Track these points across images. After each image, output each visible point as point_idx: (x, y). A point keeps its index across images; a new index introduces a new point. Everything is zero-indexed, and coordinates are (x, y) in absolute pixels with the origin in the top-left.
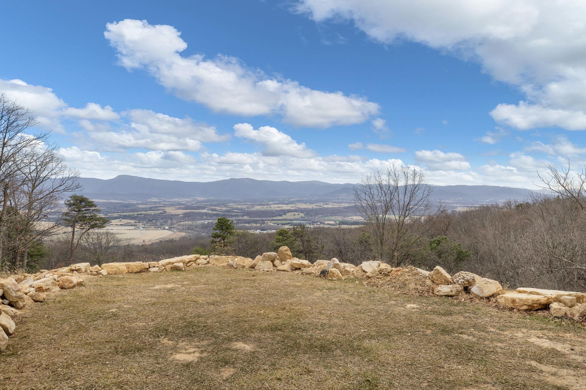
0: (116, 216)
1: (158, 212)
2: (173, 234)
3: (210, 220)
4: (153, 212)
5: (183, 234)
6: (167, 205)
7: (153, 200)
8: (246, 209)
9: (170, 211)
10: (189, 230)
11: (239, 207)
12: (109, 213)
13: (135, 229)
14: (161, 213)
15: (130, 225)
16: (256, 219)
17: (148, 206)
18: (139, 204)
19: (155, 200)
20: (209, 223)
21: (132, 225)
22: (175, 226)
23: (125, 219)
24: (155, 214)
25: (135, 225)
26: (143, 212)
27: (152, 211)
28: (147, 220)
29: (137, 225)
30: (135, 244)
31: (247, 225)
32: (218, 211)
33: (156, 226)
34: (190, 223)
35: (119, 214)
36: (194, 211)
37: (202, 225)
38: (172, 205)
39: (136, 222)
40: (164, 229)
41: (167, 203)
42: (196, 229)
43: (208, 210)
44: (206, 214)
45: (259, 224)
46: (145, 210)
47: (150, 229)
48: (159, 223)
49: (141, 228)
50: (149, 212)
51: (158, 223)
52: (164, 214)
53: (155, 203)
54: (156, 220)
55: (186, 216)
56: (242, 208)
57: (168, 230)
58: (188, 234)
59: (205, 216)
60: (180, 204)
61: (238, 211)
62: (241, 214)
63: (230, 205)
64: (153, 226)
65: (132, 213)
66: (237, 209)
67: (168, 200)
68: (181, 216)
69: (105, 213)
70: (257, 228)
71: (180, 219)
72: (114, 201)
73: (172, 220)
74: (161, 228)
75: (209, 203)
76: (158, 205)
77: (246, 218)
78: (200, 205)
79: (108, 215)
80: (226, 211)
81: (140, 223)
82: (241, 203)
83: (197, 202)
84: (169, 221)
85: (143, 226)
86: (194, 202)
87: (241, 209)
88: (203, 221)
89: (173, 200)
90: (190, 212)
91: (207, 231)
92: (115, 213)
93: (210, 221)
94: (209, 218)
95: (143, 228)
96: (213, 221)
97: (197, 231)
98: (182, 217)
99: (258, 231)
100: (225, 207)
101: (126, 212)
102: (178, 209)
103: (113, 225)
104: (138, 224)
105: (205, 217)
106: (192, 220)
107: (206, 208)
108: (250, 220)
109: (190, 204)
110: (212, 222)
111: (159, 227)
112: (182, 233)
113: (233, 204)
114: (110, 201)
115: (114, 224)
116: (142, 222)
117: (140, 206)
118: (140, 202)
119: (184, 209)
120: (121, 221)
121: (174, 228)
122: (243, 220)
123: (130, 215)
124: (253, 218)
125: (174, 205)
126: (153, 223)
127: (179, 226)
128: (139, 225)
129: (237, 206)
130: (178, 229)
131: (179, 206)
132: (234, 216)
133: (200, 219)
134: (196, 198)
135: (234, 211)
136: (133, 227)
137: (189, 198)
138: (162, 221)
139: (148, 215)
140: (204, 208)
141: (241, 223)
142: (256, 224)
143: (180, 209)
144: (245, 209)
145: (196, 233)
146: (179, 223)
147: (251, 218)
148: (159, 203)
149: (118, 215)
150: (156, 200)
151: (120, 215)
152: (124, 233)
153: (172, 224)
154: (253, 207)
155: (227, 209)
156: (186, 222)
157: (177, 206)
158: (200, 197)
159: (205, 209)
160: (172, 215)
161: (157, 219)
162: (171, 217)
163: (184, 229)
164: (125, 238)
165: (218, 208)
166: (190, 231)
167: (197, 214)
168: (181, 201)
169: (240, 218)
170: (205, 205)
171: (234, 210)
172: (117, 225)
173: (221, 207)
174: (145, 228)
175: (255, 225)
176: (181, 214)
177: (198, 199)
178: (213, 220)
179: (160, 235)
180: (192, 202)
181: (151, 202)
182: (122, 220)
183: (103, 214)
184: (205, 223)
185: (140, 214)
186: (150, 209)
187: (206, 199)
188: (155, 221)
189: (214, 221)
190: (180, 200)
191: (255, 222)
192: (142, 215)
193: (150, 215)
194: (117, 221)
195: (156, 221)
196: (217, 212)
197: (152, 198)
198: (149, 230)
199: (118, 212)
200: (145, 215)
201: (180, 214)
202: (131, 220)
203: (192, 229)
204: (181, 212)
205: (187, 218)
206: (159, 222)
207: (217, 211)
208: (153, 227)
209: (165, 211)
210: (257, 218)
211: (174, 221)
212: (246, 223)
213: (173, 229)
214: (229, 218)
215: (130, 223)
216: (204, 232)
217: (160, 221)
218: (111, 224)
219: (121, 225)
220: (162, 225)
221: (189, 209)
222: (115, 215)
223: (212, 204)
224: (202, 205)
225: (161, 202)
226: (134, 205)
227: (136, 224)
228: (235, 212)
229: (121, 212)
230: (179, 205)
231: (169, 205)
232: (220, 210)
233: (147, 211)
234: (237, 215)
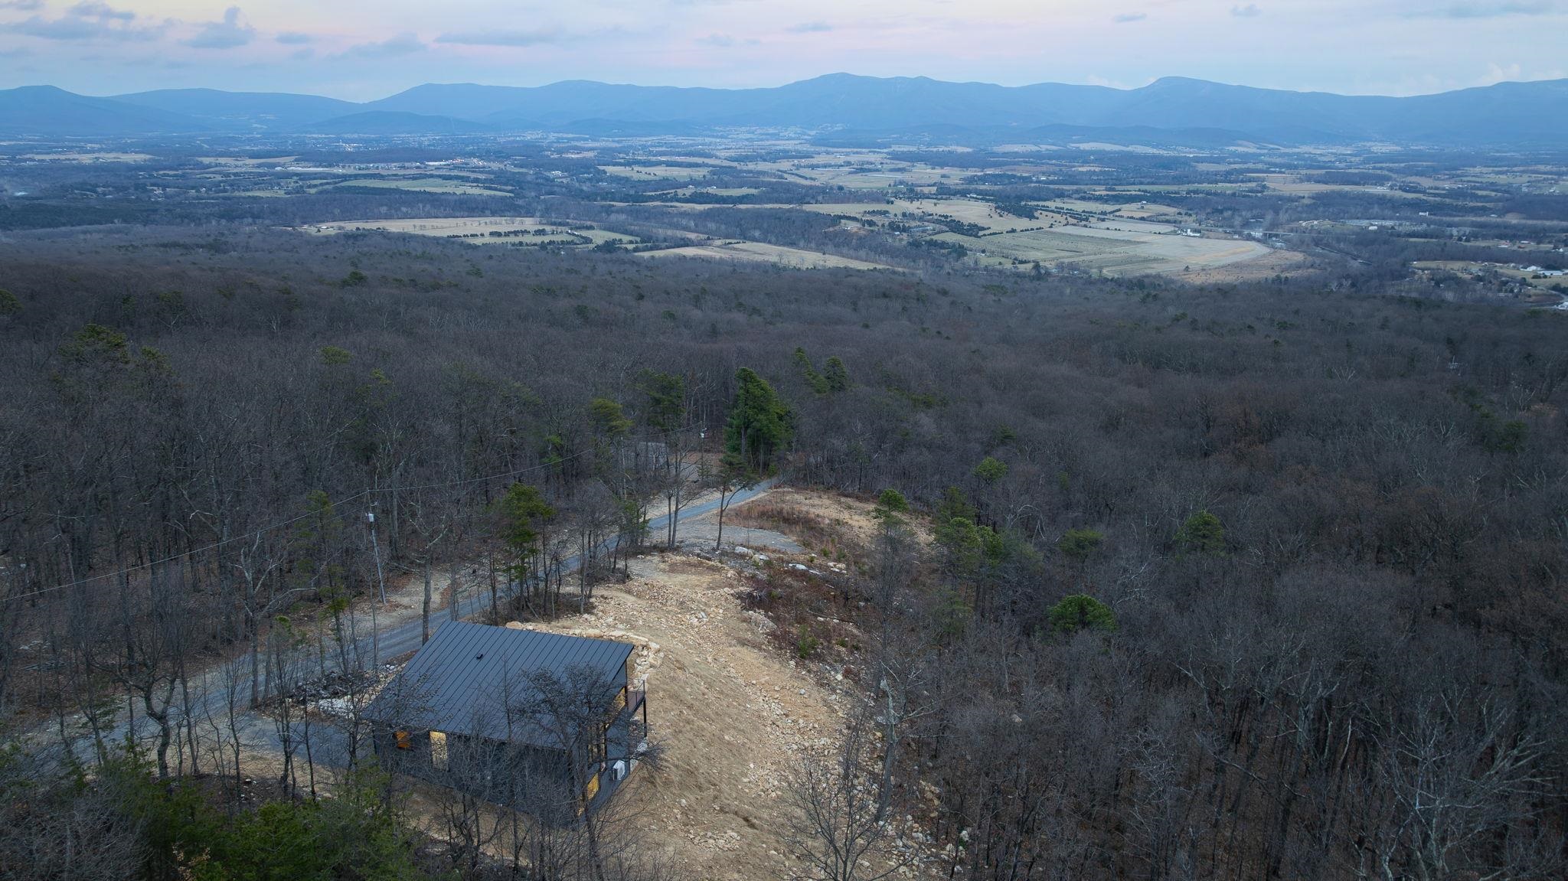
0: (1134, 193)
1: (1245, 186)
2: (1270, 254)
3: (1391, 219)
4: (1231, 188)
5: (1296, 258)
6: (1275, 165)
7: (1241, 149)
8: (1525, 189)
9: (1280, 184)
10: (1317, 245)
11: (1503, 179)
12: (1120, 185)
13: (1174, 233)
14: (1251, 191)
15: (1163, 222)
16: (1548, 223)
17: (1223, 168)
18: (1198, 160)
19: (1246, 150)
20: (1381, 227)
21: (1168, 222)
22: (1280, 232)
23: (1155, 202)
24: (1234, 194)
25: (1175, 222)
26: (1205, 186)
27: (1230, 182)
28: (1209, 210)
29: (1181, 222)
30: (1164, 275)
31: (1504, 245)
32: (1424, 192)
33: (1231, 226)
34: (1327, 224)
35: (1143, 187)
36: (1347, 188)
37: (1357, 234)
38: (1290, 167)
39: (1180, 214)
40: (1250, 238)
41: (1278, 160)
42: (1336, 245)
43: (1391, 187)
44: (1381, 200)
45: (1549, 243)
46: (1212, 178)
47: (1211, 234)
48: (1240, 219)
49: (1189, 230)
50: (1220, 185)
51: (1237, 221)
52: (1259, 195)
53: (1245, 158)
54: (1234, 210)
55: (1322, 204)
56: (1510, 185)
57: (1258, 240)
58: (1310, 259)
59: (1376, 206)
60: (1312, 163)
61: (1493, 194)
62: (1501, 204)
63: (1471, 170)
64: (1222, 227)
65: (1174, 188)
66: (1492, 186)
67: (1283, 150)
68: (1306, 201)
69: (1111, 182)
70: (1528, 259)
71: (1301, 213)
72: (1140, 149)
73: (1277, 212)
74: (1240, 234)
75: (1403, 165)
76: (1251, 166)
77: (1513, 219)
78: (1374, 168)
79: (1114, 190)
80: (1451, 194)
81: (1190, 215)
82: (1516, 166)
83: (1366, 161)
84: (1269, 217)
85: (1196, 226)
86: (1357, 159)
87: (1507, 189)
88: (1364, 223)
89: (1297, 150)
90: (1333, 192)
91: (1367, 255)
92: (1134, 184)
93: (1389, 223)
94: (1388, 212)
95: (1195, 231)
96: (1397, 223)
97: (1340, 251)
98: (1307, 206)
99: (1533, 268)
100: (1453, 180)
101: (1161, 184)
102: (1302, 181)
103: (1122, 217)
104: (1186, 218)
105: (1376, 209)
106: (1335, 218)
107: (1389, 179)
108: (1524, 226)
109: (1343, 165)
110: (1393, 228)
111: (1235, 233)
112: (1296, 253)
113: (1485, 170)
114: (1130, 149)
115: (1125, 216)
116: (1197, 214)
117: (1203, 167)
118: (1205, 154)
119: (1319, 182)
120: (1143, 207)
121: (1276, 236)
122: (1497, 226)
123: (1168, 193)
124: (1539, 222)
125: (1296, 167)
126: (1224, 219)
127: (1292, 231)
128: (1186, 221)
129: (1493, 178)
130: (1287, 241)
131: (1309, 172)
132: (1474, 211)
133: (1359, 215)
134: (1368, 144)
135: (1480, 193)
136: (1169, 228)
137: (1347, 145)
138: (1249, 215)
139: (1216, 194)
140: (1380, 180)
141: (1485, 237)
142: (1539, 243)
143: (1309, 179)
144: (1519, 188)
145: (1335, 256)
146: (1294, 225)
147: (1529, 219)
148: (1254, 157)
149: (1139, 190)
150: (1251, 149)
151: (1145, 191)
152: (1143, 242)
153: (1274, 225)
154: (1557, 182)
155: (1455, 186)
156: (1316, 222)
157: (1304, 172)
158: (1381, 141)
159: (1382, 185)
160: (1281, 198)
161: (1237, 207)
162: (1278, 203)
163: (1302, 242)
164: (1142, 255)
165: (1426, 182)
166: (1319, 250)
167: (1353, 198)
168: (1321, 155)
169: (1493, 218)
170: (1390, 170)
171: (1478, 189)
172: (1132, 218)
173: (1439, 179)
174: (1199, 232)
175: (1529, 245)
176: (1306, 195)
177: (1374, 149)
178: (1398, 219)
179: (1234, 253)
180: (1353, 159)
181: (1234, 154)
182: (1148, 206)
183: (1103, 187)
184: (1371, 228)
185: (1196, 192)
186: (1227, 177)
187: (1399, 148)
188: (1230, 212)
189: (1400, 225)
190: (1319, 152)
191: (1537, 235)
192: (1201, 195)
193: (1222, 195)
194: (1134, 206)
195: (1233, 214)
196: (1420, 196)
197: (1240, 142)
198: (1208, 237)
199: (1141, 183)
200: (1208, 193)
201: (1304, 197)
202: (1169, 205)
203: (1327, 245)
204: (1308, 189)
205: (1321, 209)
206: (1241, 216)
207: (1419, 192)
208: (1220, 230)
209: (1264, 187)
210: (1555, 222)
211: (1283, 217)
212: (1501, 237)
213: (1274, 239)
214: (1455, 216)
215: (1165, 215)
216: (1360, 257)
217: (1244, 213)
218: (1118, 214)
219: (1142, 219)
220: (1246, 224)
221: (1335, 182)
222: (1133, 190)
223: (1415, 166)
224: (1381, 168)
225: (1263, 155)
226: (1186, 162)
227: (1179, 218)
228: (1482, 196)
229: (1148, 184)
230: (1310, 167)
231: (1280, 166)
232: (1432, 188)
233: (1216, 182)
234: (1484, 209)
